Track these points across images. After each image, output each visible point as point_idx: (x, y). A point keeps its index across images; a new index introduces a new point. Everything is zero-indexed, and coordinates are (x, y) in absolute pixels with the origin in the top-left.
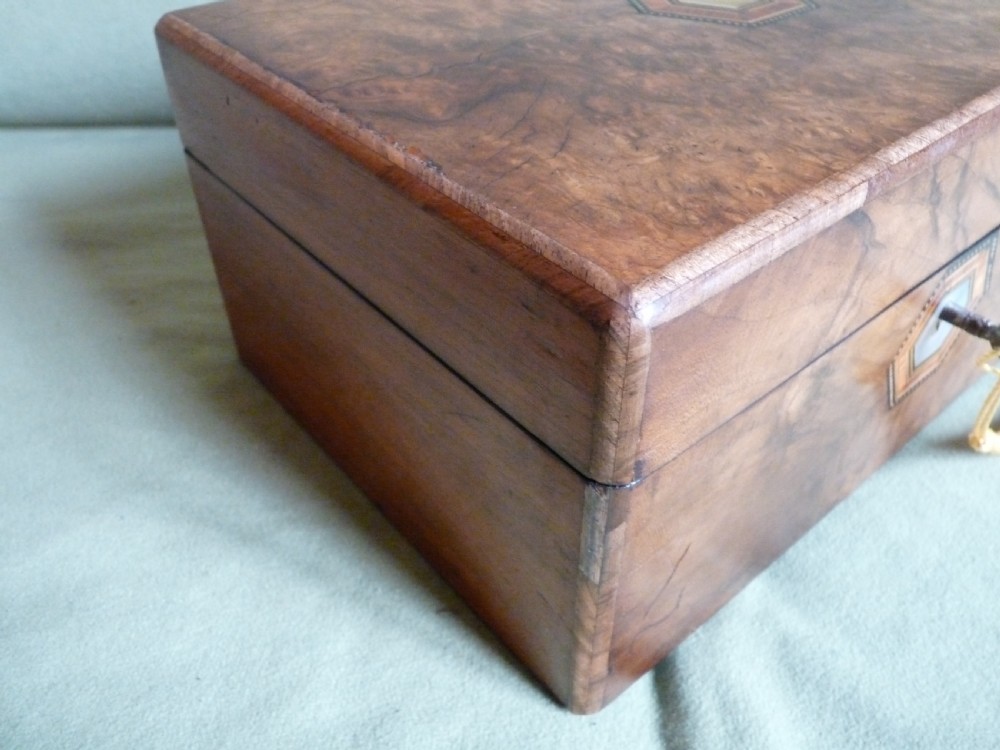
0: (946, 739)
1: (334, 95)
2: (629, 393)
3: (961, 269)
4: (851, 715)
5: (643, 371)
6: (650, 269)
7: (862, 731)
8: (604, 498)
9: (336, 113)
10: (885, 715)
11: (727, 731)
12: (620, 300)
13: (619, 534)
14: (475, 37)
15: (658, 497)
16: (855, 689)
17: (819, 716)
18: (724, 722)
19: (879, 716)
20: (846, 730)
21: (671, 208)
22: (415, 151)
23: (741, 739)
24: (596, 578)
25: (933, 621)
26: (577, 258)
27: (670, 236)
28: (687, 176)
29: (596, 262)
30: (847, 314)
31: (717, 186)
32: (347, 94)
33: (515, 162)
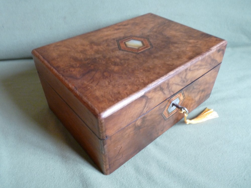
0: (184, 176)
1: (62, 72)
2: (102, 127)
3: (175, 97)
4: (169, 173)
5: (103, 124)
6: (104, 109)
7: (171, 176)
8: (102, 141)
9: (61, 76)
10: (175, 173)
11: (147, 178)
12: (99, 115)
13: (105, 146)
14: (88, 57)
15: (112, 140)
16: (170, 168)
17: (164, 173)
18: (147, 177)
19: (174, 173)
20: (168, 175)
21: (111, 98)
22: (73, 85)
23: (150, 179)
24: (104, 153)
25: (184, 155)
26: (94, 107)
27: (109, 103)
28: (115, 91)
29: (97, 108)
30: (146, 109)
31: (119, 93)
32: (64, 72)
33: (89, 88)
